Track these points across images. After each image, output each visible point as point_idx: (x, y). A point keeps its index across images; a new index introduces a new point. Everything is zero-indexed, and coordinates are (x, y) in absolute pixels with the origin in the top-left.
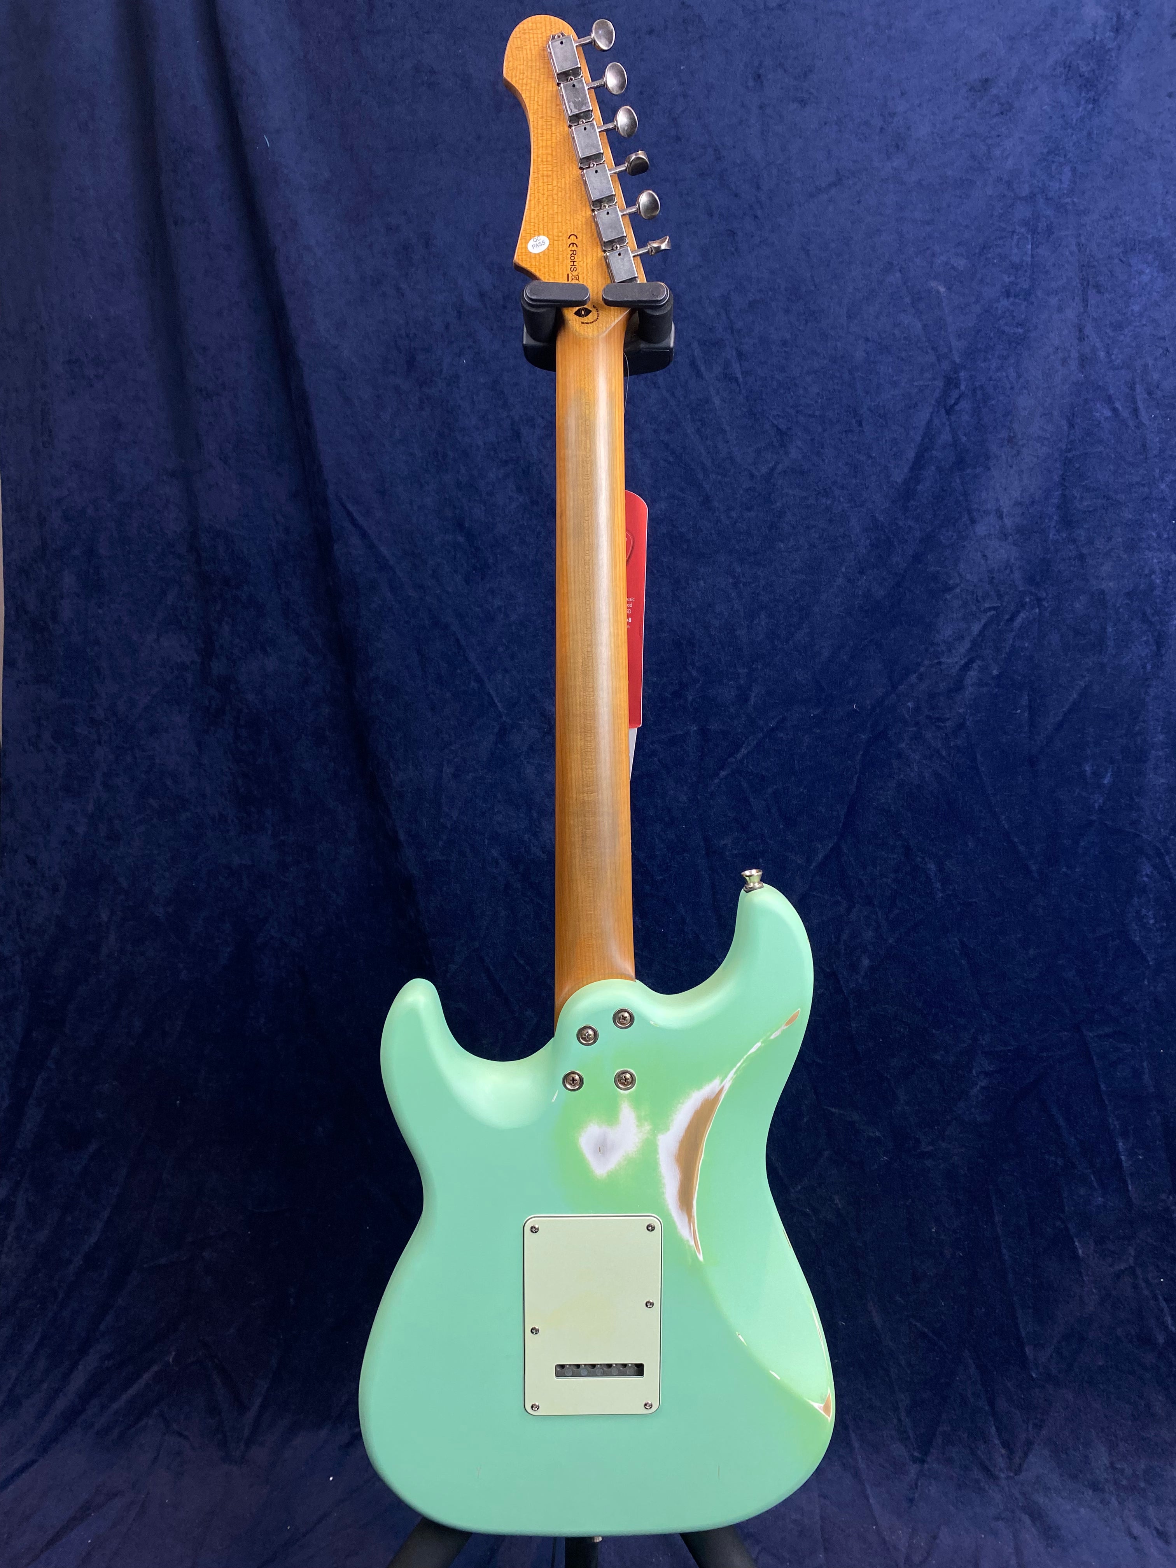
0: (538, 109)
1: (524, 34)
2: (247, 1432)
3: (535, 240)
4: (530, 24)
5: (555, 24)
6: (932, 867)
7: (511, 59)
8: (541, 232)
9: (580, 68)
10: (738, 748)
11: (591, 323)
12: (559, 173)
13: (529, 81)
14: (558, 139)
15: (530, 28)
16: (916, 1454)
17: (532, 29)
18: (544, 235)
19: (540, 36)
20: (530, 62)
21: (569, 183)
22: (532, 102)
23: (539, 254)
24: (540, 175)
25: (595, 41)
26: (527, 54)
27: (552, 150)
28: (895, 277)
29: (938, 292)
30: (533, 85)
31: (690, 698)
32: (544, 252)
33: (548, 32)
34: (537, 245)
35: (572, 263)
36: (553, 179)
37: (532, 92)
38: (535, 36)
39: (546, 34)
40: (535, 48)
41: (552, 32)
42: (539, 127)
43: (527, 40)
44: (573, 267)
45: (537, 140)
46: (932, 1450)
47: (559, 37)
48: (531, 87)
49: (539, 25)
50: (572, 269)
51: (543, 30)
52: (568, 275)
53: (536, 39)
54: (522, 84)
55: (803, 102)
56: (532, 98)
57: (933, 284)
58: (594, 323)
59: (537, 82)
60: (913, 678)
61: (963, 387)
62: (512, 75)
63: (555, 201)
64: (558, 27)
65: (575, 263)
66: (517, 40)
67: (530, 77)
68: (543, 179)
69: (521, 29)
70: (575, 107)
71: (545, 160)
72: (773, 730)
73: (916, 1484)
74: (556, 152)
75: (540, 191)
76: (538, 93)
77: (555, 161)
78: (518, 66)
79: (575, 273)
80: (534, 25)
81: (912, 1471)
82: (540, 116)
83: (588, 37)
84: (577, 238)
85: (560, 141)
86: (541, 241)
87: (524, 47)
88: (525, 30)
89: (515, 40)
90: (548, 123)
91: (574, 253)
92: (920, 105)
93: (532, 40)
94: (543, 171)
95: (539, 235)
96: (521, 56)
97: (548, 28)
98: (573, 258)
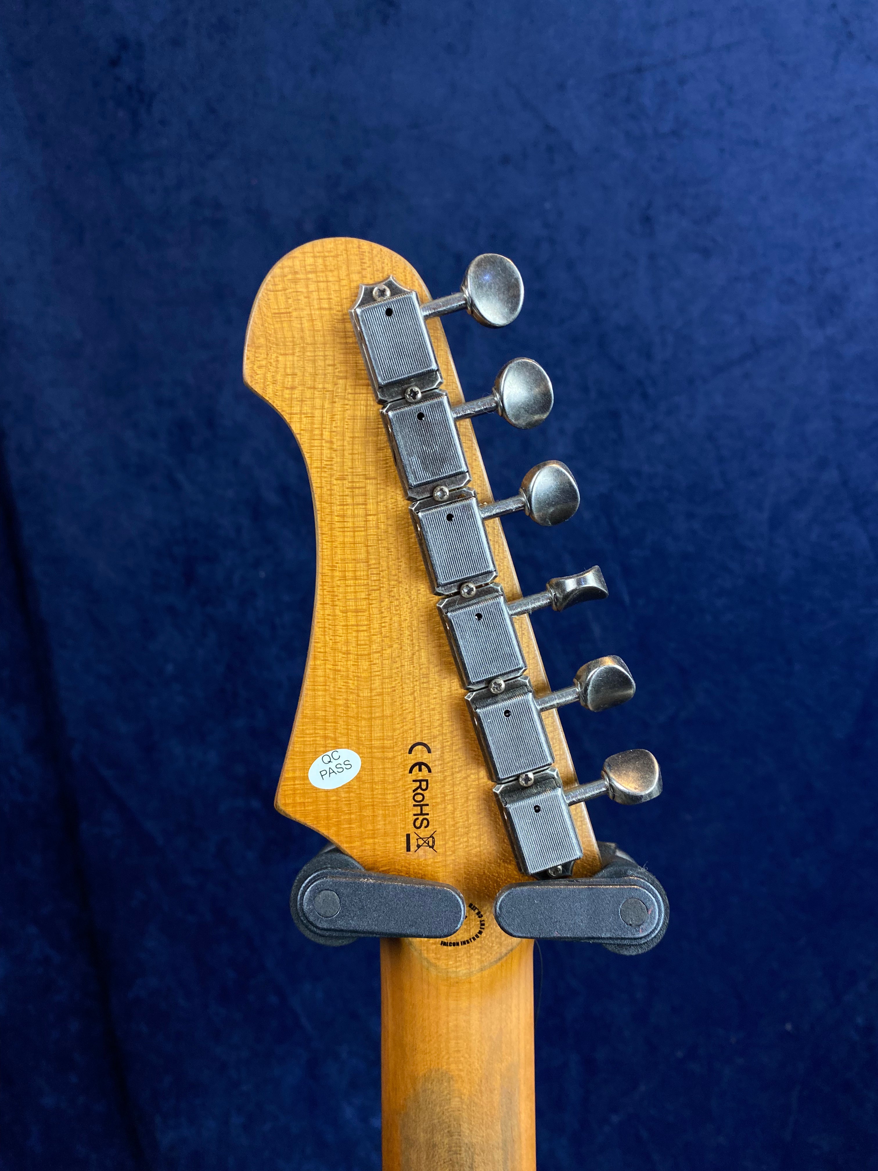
0: (331, 459)
1: (295, 281)
3: (326, 759)
4: (310, 261)
5: (371, 259)
7: (262, 341)
8: (342, 740)
9: (438, 370)
11: (464, 943)
12: (386, 602)
13: (308, 393)
14: (382, 526)
15: (309, 268)
17: (315, 272)
18: (348, 747)
19: (333, 287)
20: (310, 348)
21: (410, 627)
22: (316, 443)
23: (336, 791)
24: (338, 612)
25: (473, 305)
26: (302, 330)
27: (368, 552)
28: (831, 475)
30: (318, 402)
32: (348, 787)
33: (355, 277)
34: (331, 772)
35: (418, 810)
36: (370, 619)
37: (318, 419)
38: (322, 285)
39: (351, 282)
40: (322, 317)
41: (363, 277)
42: (337, 500)
43: (301, 297)
44: (421, 818)
45: (331, 529)
47: (382, 293)
48: (313, 407)
49: (330, 261)
50: (418, 824)
51: (343, 273)
52: (408, 836)
53: (323, 295)
54: (291, 399)
56: (317, 432)
58: (474, 943)
59: (328, 395)
62: (265, 378)
63: (376, 668)
64: (379, 267)
65: (426, 810)
66: (276, 298)
67: (310, 383)
68: (346, 619)
69: (286, 270)
70: (426, 468)
71: (349, 574)
74: (379, 558)
75: (339, 646)
76: (332, 419)
77: (375, 578)
78: (281, 358)
79: (424, 833)
80: (320, 261)
82: (337, 474)
83: (457, 295)
84: (429, 751)
85: (386, 532)
86: (341, 761)
87: (294, 314)
88: (296, 273)
89: (271, 295)
90: (357, 491)
91: (422, 786)
93: (315, 295)
94: (347, 600)
95: (337, 747)
96: (288, 334)
97: (355, 268)
98: (419, 798)
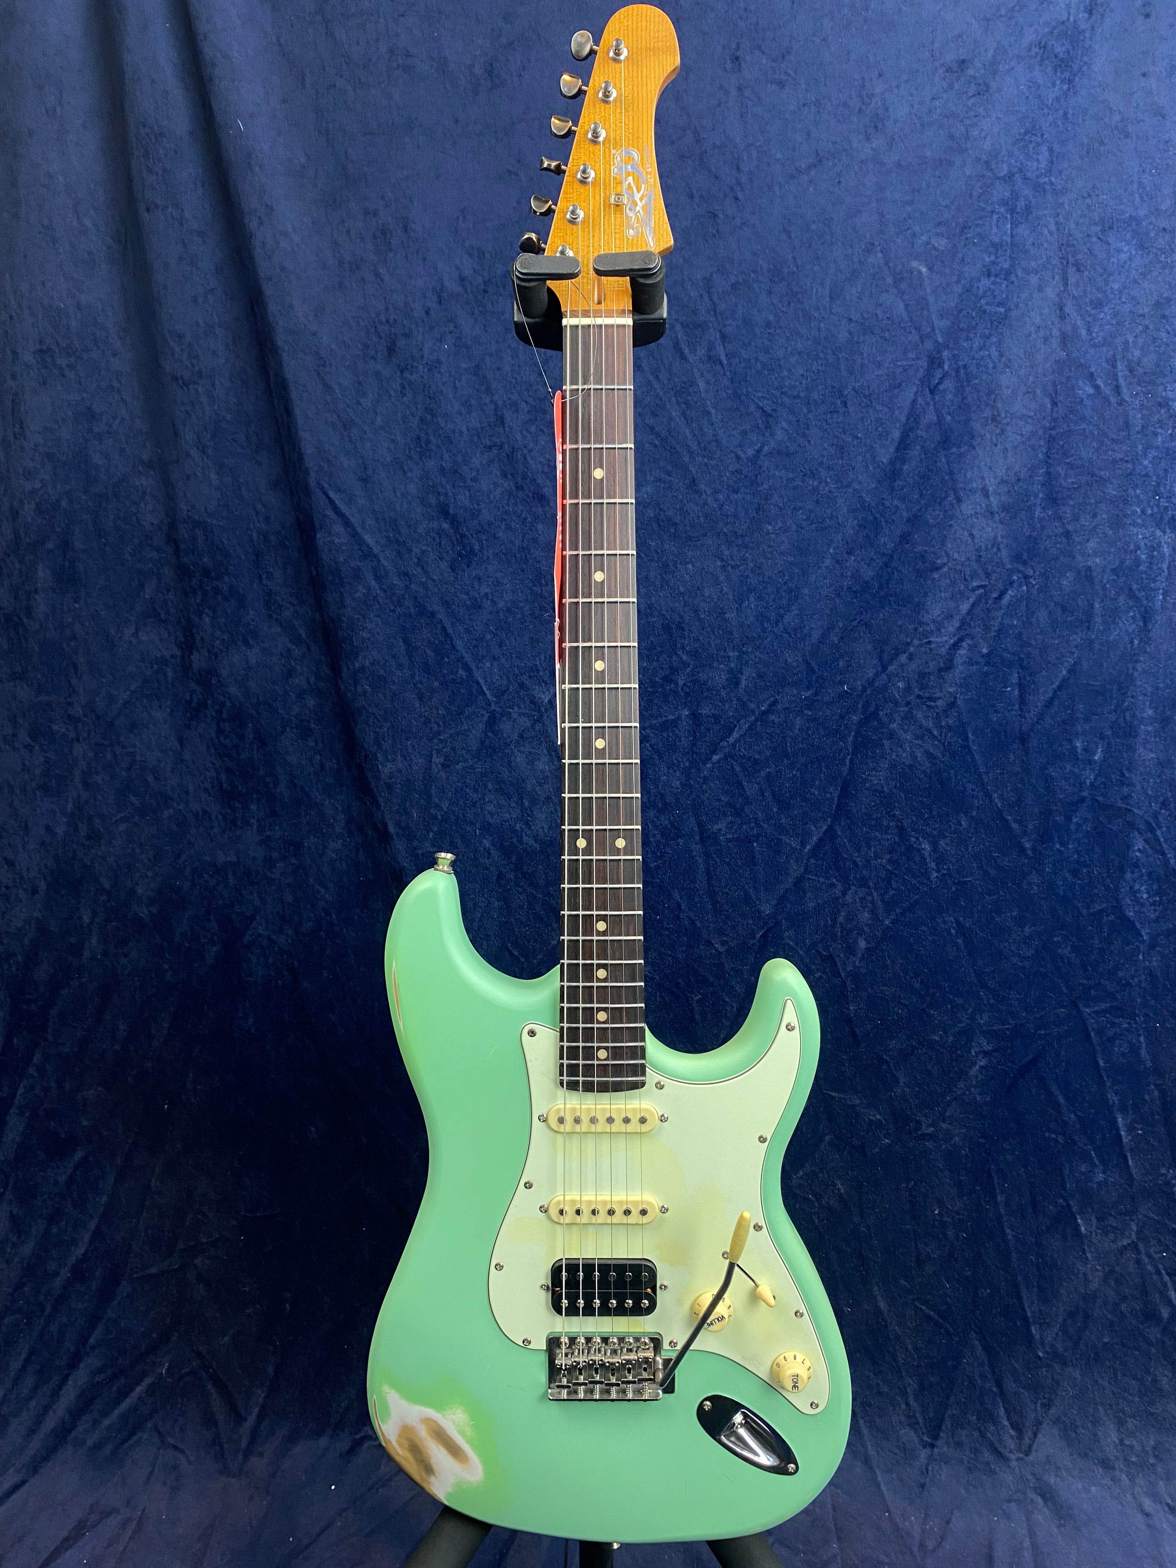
2: (244, 1444)
6: (926, 846)
10: (731, 731)
16: (926, 1438)
28: (877, 258)
29: (920, 272)
31: (681, 683)
46: (941, 1434)
55: (781, 84)
57: (915, 264)
60: (903, 658)
61: (946, 367)
72: (764, 713)
73: (927, 1470)
81: (922, 1456)
92: (898, 86)
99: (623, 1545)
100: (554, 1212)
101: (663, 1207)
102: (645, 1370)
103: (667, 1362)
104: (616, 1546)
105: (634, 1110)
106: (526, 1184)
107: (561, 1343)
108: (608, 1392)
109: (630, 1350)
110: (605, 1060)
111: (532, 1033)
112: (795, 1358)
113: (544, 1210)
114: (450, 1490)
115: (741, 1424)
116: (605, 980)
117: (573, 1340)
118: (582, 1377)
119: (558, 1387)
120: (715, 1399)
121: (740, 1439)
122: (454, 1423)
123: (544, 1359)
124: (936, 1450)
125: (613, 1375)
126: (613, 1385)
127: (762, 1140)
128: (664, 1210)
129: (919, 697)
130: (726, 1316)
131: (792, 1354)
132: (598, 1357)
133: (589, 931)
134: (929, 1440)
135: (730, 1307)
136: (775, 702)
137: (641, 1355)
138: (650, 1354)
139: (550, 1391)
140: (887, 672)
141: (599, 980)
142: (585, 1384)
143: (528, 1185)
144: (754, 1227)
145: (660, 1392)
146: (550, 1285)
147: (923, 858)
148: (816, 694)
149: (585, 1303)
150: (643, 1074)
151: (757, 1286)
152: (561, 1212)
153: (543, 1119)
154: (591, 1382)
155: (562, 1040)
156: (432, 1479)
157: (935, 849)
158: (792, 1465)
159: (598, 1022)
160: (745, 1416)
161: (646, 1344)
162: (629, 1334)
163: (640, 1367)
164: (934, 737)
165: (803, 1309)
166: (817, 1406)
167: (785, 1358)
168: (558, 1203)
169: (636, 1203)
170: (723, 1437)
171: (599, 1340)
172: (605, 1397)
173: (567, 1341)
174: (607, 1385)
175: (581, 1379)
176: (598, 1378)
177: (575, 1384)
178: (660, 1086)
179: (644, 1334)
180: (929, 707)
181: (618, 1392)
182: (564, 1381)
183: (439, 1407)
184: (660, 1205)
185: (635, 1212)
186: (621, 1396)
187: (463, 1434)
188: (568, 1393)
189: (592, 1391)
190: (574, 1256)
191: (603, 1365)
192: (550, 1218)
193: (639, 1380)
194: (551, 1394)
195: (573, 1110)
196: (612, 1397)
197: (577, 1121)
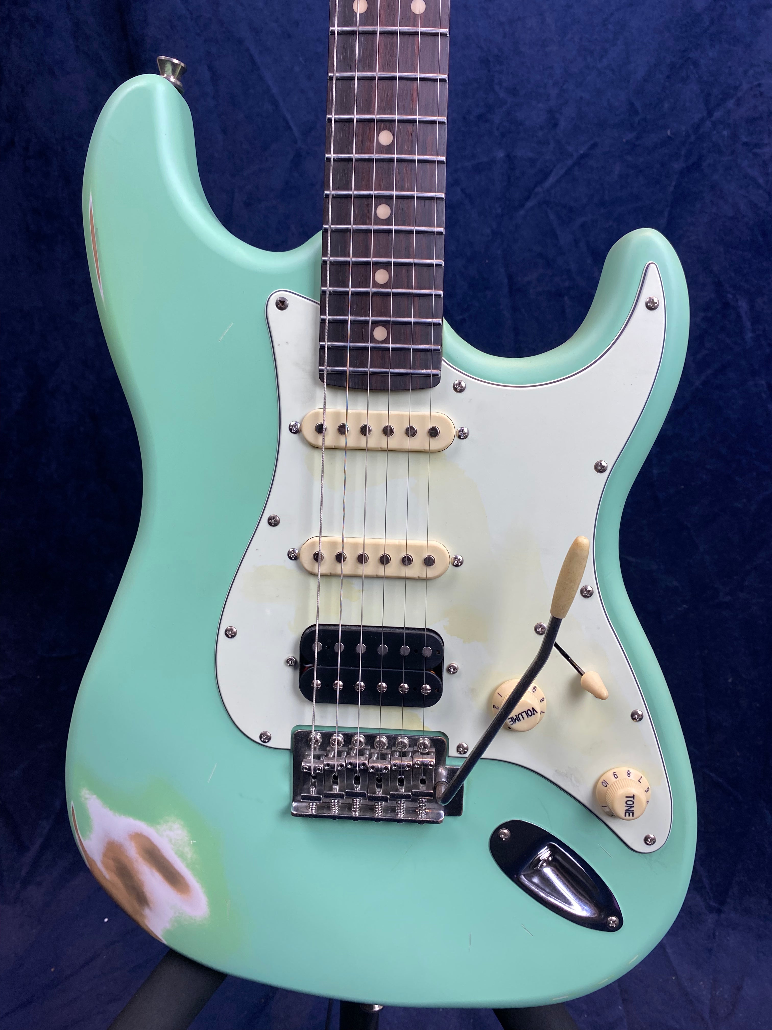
99: (386, 1008)
100: (306, 559)
101: (456, 558)
102: (423, 782)
103: (452, 772)
104: (377, 1008)
105: (423, 418)
106: (269, 519)
107: (311, 740)
108: (372, 809)
109: (404, 754)
110: (383, 342)
111: (282, 305)
112: (629, 774)
113: (294, 557)
114: (168, 926)
115: (547, 861)
116: (388, 221)
117: (327, 737)
118: (337, 787)
119: (305, 798)
120: (513, 825)
121: (545, 880)
122: (171, 841)
123: (286, 761)
124: (723, 916)
125: (379, 787)
126: (378, 799)
127: (600, 468)
128: (457, 563)
129: (745, 144)
130: (538, 709)
131: (625, 769)
132: (358, 761)
133: (365, 146)
134: (716, 905)
135: (542, 700)
136: (595, 145)
137: (419, 760)
138: (431, 760)
139: (294, 804)
140: (713, 119)
141: (379, 221)
142: (341, 796)
143: (273, 522)
144: (582, 592)
145: (442, 812)
146: (298, 660)
147: (739, 316)
148: (638, 138)
149: (344, 685)
150: (438, 366)
151: (581, 674)
152: (316, 557)
153: (295, 430)
154: (348, 794)
155: (323, 312)
156: (147, 912)
157: (752, 308)
158: (614, 918)
159: (376, 285)
160: (554, 851)
161: (425, 746)
162: (403, 733)
163: (416, 778)
164: (759, 186)
165: (642, 710)
166: (653, 841)
167: (615, 774)
168: (313, 544)
169: (418, 549)
170: (523, 877)
171: (362, 739)
172: (368, 815)
173: (318, 737)
174: (370, 798)
175: (336, 789)
176: (358, 789)
177: (326, 796)
178: (459, 389)
179: (424, 733)
180: (755, 155)
181: (385, 810)
182: (313, 792)
183: (152, 820)
184: (453, 556)
185: (417, 561)
186: (389, 815)
187: (182, 855)
188: (318, 808)
189: (350, 807)
190: (333, 620)
191: (365, 771)
192: (302, 568)
193: (415, 794)
194: (296, 809)
195: (337, 415)
196: (376, 816)
197: (342, 430)
